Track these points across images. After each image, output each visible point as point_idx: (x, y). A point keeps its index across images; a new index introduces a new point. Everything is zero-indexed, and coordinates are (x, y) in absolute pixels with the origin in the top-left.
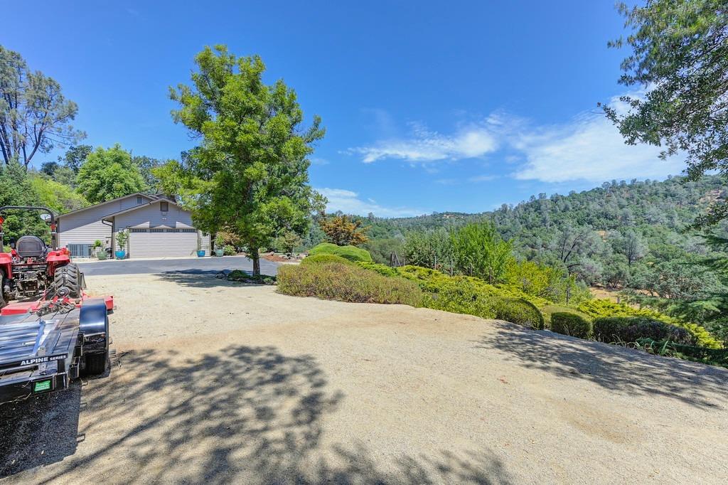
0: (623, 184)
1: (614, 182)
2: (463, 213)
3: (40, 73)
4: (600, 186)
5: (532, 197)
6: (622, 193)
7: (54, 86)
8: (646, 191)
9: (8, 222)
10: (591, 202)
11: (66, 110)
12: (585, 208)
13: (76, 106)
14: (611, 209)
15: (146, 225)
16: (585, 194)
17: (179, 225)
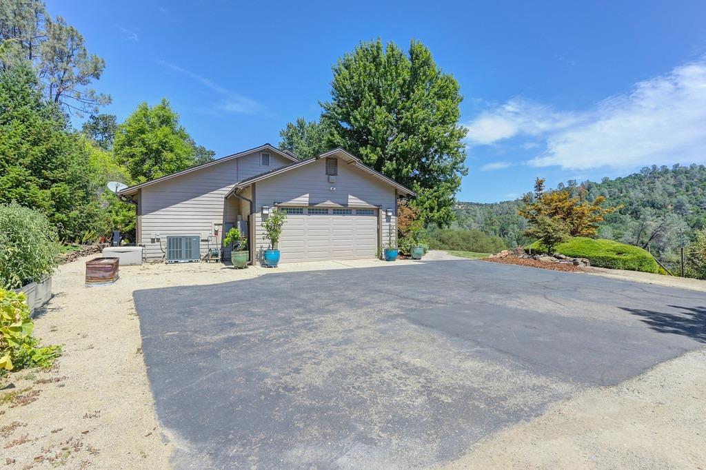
0: (665, 171)
1: (654, 167)
2: (476, 202)
3: (62, 20)
4: (638, 172)
5: (561, 184)
6: (668, 179)
7: (76, 38)
8: (695, 176)
9: (53, 194)
10: (630, 190)
11: (91, 66)
12: (625, 196)
13: (103, 62)
14: (658, 197)
15: (304, 200)
16: (620, 180)
17: (353, 201)
